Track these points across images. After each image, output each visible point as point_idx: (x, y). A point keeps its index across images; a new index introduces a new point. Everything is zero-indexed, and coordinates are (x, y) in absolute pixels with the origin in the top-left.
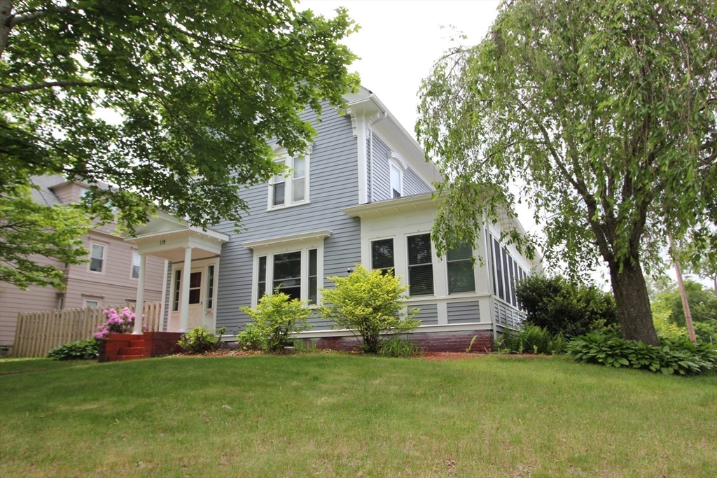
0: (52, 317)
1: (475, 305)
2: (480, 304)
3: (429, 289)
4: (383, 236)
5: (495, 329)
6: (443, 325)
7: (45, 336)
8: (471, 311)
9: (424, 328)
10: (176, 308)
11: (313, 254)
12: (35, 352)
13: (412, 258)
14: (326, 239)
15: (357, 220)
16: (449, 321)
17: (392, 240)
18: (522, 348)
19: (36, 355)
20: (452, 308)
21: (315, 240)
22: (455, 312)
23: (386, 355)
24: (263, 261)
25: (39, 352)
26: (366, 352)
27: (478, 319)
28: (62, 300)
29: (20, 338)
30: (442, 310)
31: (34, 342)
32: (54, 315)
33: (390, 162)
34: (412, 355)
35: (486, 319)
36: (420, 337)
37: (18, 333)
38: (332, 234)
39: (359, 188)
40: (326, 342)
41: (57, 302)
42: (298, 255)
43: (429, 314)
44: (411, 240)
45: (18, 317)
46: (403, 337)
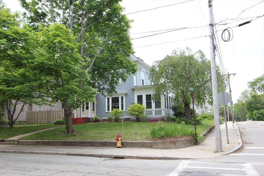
0: (39, 112)
1: (161, 111)
2: (162, 111)
3: (151, 107)
4: (140, 94)
5: (165, 116)
6: (154, 115)
7: (38, 118)
8: (160, 112)
9: (150, 116)
10: (83, 111)
11: (122, 98)
12: (34, 123)
13: (147, 100)
14: (126, 94)
15: (133, 90)
16: (155, 115)
17: (142, 95)
18: (170, 121)
19: (35, 124)
20: (156, 112)
21: (123, 94)
22: (157, 113)
23: (142, 122)
24: (108, 99)
25: (36, 123)
26: (137, 121)
27: (161, 114)
28: (31, 106)
29: (28, 119)
30: (154, 112)
31: (34, 120)
32: (40, 112)
33: (141, 72)
34: (147, 122)
35: (163, 114)
36: (149, 118)
37: (27, 117)
38: (127, 93)
39: (134, 82)
40: (126, 119)
41: (29, 107)
42: (118, 98)
43: (151, 113)
44: (147, 95)
45: (27, 112)
46: (145, 118)
